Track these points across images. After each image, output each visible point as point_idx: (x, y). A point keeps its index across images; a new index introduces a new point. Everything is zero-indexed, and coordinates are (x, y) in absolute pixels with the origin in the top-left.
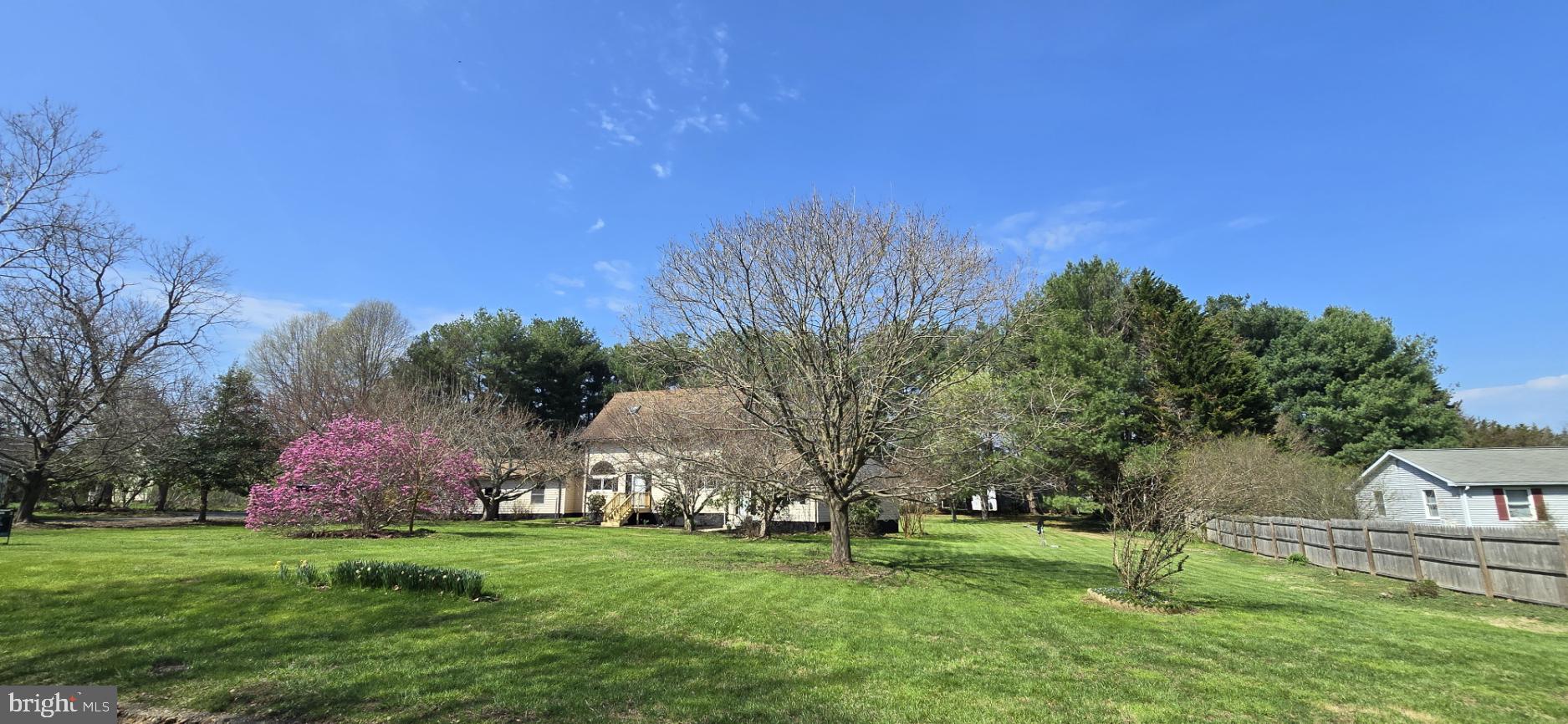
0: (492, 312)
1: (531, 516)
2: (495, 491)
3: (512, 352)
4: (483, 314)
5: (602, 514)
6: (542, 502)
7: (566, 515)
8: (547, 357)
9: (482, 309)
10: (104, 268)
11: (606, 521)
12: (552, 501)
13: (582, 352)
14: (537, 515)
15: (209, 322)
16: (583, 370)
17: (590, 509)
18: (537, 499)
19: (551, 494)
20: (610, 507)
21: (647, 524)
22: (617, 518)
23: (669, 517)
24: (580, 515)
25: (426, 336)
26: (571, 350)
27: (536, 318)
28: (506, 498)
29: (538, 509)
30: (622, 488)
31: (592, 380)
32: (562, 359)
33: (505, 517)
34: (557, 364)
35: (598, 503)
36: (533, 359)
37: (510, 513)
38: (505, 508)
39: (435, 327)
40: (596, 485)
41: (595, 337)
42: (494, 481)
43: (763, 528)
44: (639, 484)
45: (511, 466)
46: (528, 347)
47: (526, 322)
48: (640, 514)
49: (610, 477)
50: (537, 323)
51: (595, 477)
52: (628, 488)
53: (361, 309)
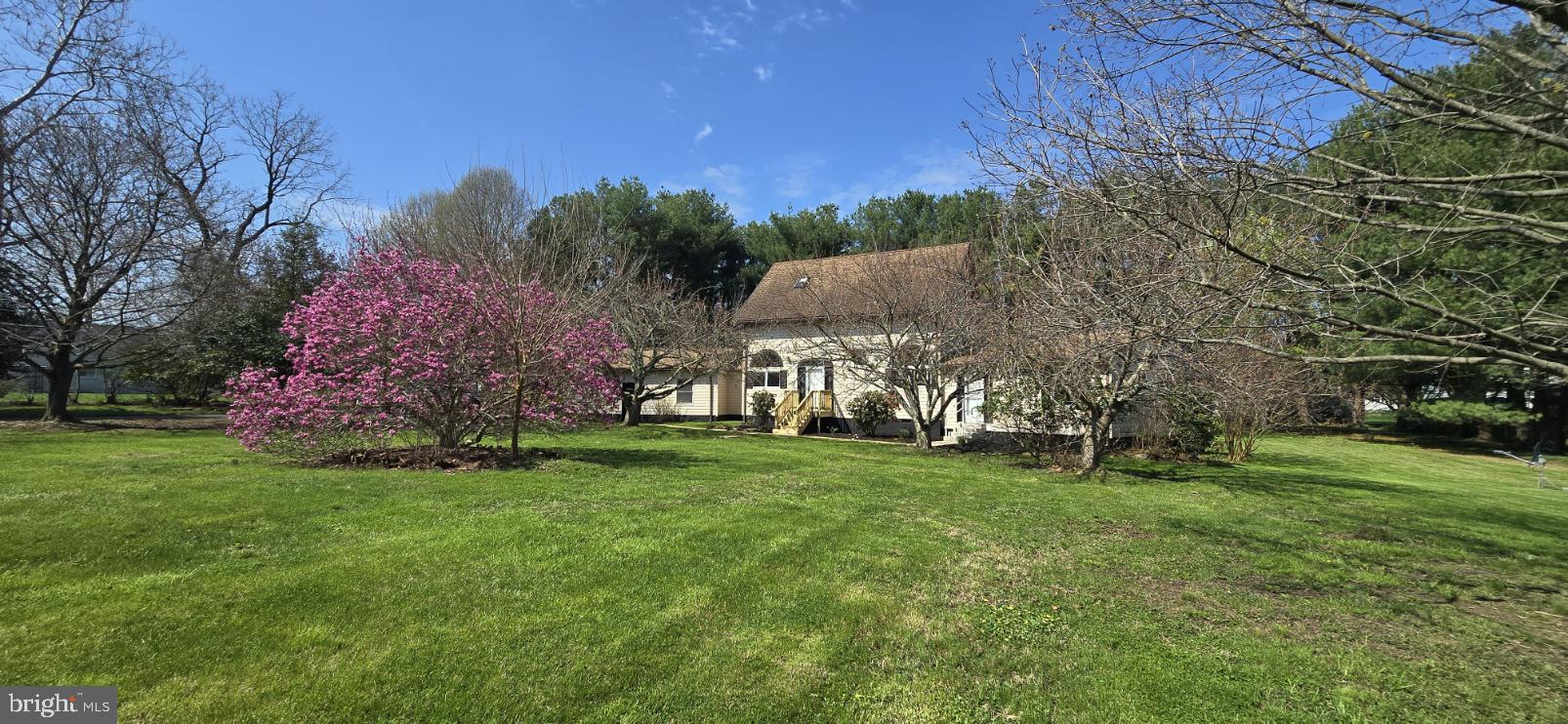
0: (615, 182)
1: (678, 419)
2: (637, 386)
3: (638, 229)
4: (606, 185)
5: (773, 418)
6: (691, 401)
7: (721, 418)
8: (678, 235)
9: (604, 179)
10: (203, 135)
11: (779, 428)
12: (703, 400)
13: (716, 228)
14: (685, 416)
15: (319, 199)
16: (718, 249)
17: (755, 410)
18: (686, 397)
19: (701, 391)
20: (781, 410)
21: (836, 432)
22: (793, 422)
23: (868, 423)
24: (739, 417)
25: (546, 211)
26: (703, 227)
27: (662, 190)
28: (651, 396)
29: (685, 409)
30: (792, 387)
31: (725, 264)
32: (693, 237)
33: (648, 418)
34: (689, 244)
35: (764, 403)
36: (663, 236)
37: (653, 413)
38: (649, 408)
39: (555, 200)
40: (758, 380)
41: (727, 214)
42: (635, 373)
43: (1088, 453)
44: (816, 381)
45: (655, 353)
46: (658, 221)
47: (653, 194)
48: (822, 419)
49: (777, 370)
50: (664, 197)
51: (757, 370)
52: (801, 385)
53: (471, 177)
